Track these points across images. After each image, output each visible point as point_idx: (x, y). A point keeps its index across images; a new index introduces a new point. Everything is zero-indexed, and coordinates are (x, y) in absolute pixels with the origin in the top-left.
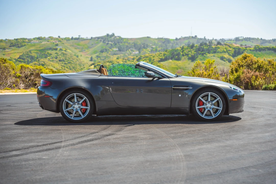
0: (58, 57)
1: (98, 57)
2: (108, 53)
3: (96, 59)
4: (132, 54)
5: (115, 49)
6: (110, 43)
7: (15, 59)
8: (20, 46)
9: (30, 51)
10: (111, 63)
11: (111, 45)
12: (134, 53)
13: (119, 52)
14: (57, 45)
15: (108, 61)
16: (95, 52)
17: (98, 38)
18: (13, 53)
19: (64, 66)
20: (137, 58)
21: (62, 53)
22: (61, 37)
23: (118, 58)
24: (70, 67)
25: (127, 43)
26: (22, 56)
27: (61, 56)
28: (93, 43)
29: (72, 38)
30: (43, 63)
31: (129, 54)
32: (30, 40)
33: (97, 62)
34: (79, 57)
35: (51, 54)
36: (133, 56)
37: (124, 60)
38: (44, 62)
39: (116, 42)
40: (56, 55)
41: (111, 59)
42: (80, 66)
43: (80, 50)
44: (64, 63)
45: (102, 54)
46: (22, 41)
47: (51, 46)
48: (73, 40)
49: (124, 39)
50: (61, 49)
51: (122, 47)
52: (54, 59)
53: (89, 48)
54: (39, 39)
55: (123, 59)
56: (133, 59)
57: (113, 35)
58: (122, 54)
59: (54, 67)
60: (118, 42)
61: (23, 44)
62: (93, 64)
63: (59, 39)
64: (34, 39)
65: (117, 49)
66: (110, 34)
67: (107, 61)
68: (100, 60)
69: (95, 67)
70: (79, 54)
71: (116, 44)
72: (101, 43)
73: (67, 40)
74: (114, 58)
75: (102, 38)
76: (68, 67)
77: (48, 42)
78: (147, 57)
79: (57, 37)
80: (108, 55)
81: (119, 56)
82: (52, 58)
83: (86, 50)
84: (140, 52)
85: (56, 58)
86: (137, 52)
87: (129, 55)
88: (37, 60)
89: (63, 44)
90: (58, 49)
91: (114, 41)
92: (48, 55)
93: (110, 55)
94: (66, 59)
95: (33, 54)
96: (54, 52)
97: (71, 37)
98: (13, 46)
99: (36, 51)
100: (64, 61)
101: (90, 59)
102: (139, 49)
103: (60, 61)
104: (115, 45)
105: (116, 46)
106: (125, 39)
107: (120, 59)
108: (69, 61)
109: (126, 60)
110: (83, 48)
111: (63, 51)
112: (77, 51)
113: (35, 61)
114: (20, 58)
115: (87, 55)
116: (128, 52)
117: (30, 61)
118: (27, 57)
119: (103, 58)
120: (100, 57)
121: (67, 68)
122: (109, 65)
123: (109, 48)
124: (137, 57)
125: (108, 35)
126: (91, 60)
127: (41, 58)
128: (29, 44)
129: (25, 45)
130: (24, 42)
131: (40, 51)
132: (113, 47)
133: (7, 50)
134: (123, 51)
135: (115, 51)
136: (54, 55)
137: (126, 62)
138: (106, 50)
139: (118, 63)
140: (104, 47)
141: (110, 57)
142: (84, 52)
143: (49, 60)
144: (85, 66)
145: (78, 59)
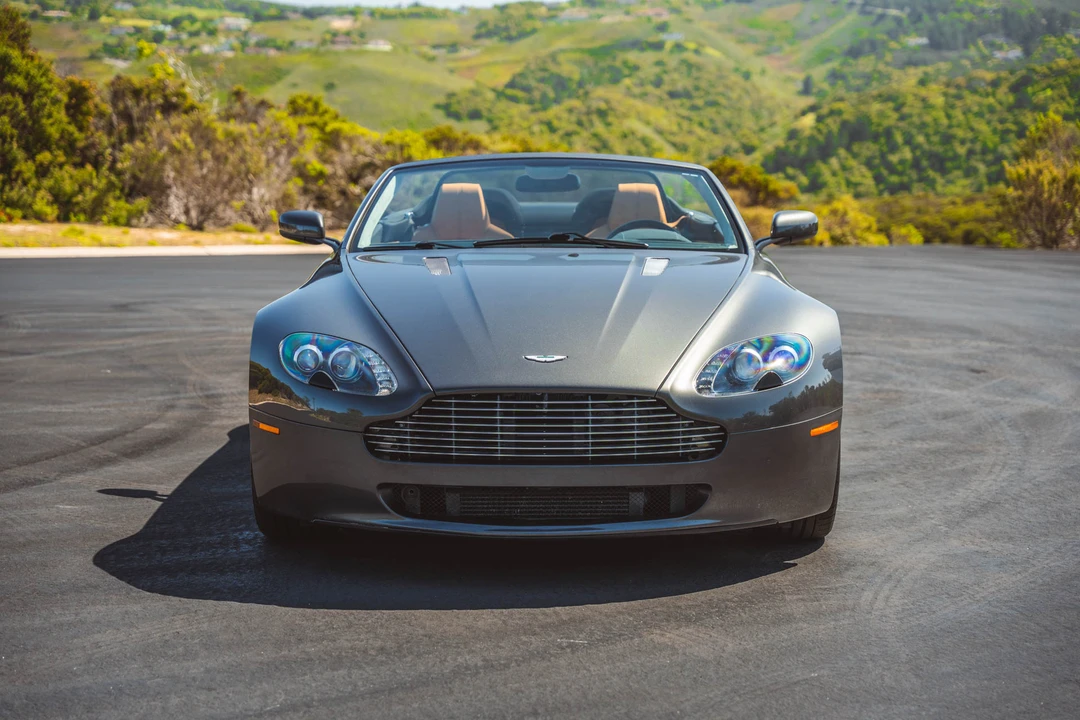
0: (666, 78)
1: (834, 76)
2: (880, 57)
3: (825, 86)
4: (990, 63)
5: (915, 41)
6: (893, 12)
7: (494, 90)
8: (514, 33)
9: (553, 57)
10: (891, 105)
11: (898, 20)
12: (999, 55)
13: (929, 55)
14: (662, 28)
15: (880, 96)
16: (825, 56)
18: (488, 65)
19: (689, 119)
20: (1013, 79)
21: (684, 62)
23: (922, 83)
24: (712, 121)
25: (972, 10)
26: (521, 75)
27: (676, 76)
28: (816, 16)
30: (603, 106)
31: (977, 59)
32: (555, 9)
33: (829, 99)
34: (756, 78)
35: (636, 68)
36: (998, 67)
37: (952, 91)
38: (607, 102)
39: (920, 9)
40: (657, 70)
41: (895, 85)
42: (757, 115)
43: (760, 47)
44: (687, 103)
45: (851, 61)
46: (523, 11)
47: (639, 33)
48: (733, 6)
50: (679, 47)
51: (946, 29)
52: (650, 88)
53: (798, 36)
54: (591, 1)
55: (948, 85)
56: (995, 84)
58: (945, 60)
59: (648, 123)
60: (931, 11)
61: (528, 25)
62: (813, 109)
63: (674, 4)
64: (572, 3)
65: (924, 41)
67: (875, 92)
68: (842, 92)
69: (820, 119)
70: (756, 64)
71: (919, 18)
72: (854, 17)
73: (706, 6)
74: (907, 82)
76: (707, 124)
77: (627, 13)
78: (1061, 73)
80: (881, 67)
81: (930, 69)
82: (642, 84)
83: (787, 48)
84: (1027, 52)
85: (658, 83)
86: (1015, 53)
87: (975, 65)
88: (581, 92)
89: (689, 21)
90: (668, 45)
91: (910, 2)
92: (626, 71)
93: (890, 69)
94: (697, 88)
95: (569, 69)
96: (650, 56)
98: (489, 34)
99: (577, 56)
100: (687, 95)
101: (800, 86)
102: (1026, 41)
103: (673, 95)
104: (914, 23)
105: (920, 25)
107: (934, 87)
108: (711, 98)
109: (958, 87)
110: (771, 39)
111: (685, 55)
112: (745, 52)
113: (570, 97)
114: (511, 85)
115: (790, 66)
116: (972, 52)
117: (551, 94)
118: (542, 80)
119: (858, 82)
120: (843, 77)
121: (701, 124)
122: (881, 114)
123: (885, 37)
124: (1012, 72)
126: (807, 89)
127: (598, 83)
128: (552, 24)
129: (534, 31)
130: (530, 17)
131: (593, 52)
132: (906, 33)
133: (464, 52)
134: (949, 48)
135: (914, 51)
136: (649, 71)
137: (959, 97)
138: (874, 47)
139: (924, 100)
140: (865, 34)
141: (889, 77)
142: (777, 54)
143: (629, 93)
144: (778, 118)
145: (748, 85)
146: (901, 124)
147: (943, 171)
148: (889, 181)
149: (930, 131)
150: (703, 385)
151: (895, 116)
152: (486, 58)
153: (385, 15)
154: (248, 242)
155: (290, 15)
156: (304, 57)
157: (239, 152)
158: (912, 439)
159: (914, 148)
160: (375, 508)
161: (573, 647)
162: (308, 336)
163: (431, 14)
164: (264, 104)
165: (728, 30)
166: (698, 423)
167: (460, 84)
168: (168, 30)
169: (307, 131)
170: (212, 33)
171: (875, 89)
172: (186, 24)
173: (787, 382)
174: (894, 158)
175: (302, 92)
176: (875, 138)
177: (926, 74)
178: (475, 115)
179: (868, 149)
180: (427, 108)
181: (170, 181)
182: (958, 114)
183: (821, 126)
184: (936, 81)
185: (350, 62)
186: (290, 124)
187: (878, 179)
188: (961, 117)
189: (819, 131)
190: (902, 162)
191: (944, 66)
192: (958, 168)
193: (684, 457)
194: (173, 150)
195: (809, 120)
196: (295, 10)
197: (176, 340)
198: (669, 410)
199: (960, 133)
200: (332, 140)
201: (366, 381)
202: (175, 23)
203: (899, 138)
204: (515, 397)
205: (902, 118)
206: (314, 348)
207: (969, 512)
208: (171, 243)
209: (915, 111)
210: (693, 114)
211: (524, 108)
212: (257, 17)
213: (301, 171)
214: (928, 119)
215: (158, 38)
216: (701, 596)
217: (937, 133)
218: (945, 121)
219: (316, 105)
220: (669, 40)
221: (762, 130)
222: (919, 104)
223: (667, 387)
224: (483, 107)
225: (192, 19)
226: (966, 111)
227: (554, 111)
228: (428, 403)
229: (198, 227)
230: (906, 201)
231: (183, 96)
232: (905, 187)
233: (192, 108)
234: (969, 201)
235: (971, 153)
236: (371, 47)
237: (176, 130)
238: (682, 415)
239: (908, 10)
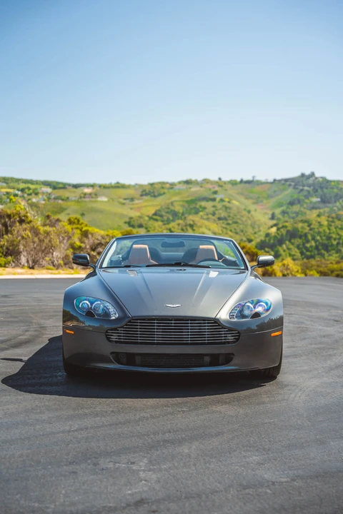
0: (217, 212)
1: (284, 213)
2: (302, 206)
3: (280, 216)
5: (315, 199)
6: (306, 188)
7: (148, 216)
8: (156, 194)
9: (172, 203)
10: (306, 224)
11: (309, 192)
13: (321, 205)
14: (215, 193)
15: (302, 220)
16: (280, 205)
17: (286, 180)
18: (145, 206)
19: (226, 228)
21: (223, 206)
23: (319, 216)
24: (235, 229)
25: (337, 188)
26: (159, 210)
27: (221, 211)
28: (276, 189)
29: (241, 181)
30: (192, 223)
31: (340, 207)
32: (172, 185)
33: (281, 221)
34: (253, 213)
35: (205, 208)
37: (330, 219)
38: (193, 221)
39: (317, 187)
40: (213, 209)
41: (308, 217)
42: (253, 228)
43: (255, 201)
44: (225, 222)
45: (290, 206)
46: (160, 186)
47: (206, 194)
48: (243, 185)
49: (331, 181)
50: (222, 200)
51: (328, 195)
52: (210, 216)
53: (269, 197)
54: (188, 182)
55: (328, 217)
57: (313, 174)
58: (328, 207)
59: (209, 230)
60: (321, 188)
61: (162, 191)
62: (275, 225)
63: (220, 183)
64: (180, 183)
65: (319, 200)
67: (300, 219)
68: (287, 219)
69: (278, 229)
70: (252, 207)
71: (317, 191)
72: (290, 190)
73: (233, 185)
74: (312, 215)
75: (292, 180)
76: (233, 230)
77: (201, 187)
80: (302, 209)
81: (321, 211)
82: (207, 215)
83: (265, 201)
85: (214, 214)
87: (339, 209)
88: (183, 217)
89: (226, 190)
90: (218, 199)
91: (313, 184)
92: (201, 210)
93: (306, 210)
94: (229, 216)
95: (178, 208)
96: (211, 204)
97: (239, 180)
98: (146, 195)
99: (181, 203)
100: (225, 219)
101: (270, 216)
103: (220, 219)
104: (315, 192)
105: (317, 193)
106: (334, 181)
107: (323, 217)
108: (235, 220)
109: (333, 218)
110: (259, 197)
111: (224, 203)
112: (248, 202)
113: (178, 219)
114: (155, 214)
115: (266, 208)
116: (338, 204)
117: (171, 218)
118: (168, 212)
119: (293, 215)
120: (287, 213)
121: (231, 231)
122: (302, 228)
123: (303, 198)
125: (303, 175)
126: (273, 217)
127: (190, 214)
128: (171, 191)
129: (164, 193)
130: (163, 188)
131: (187, 202)
132: (312, 196)
133: (136, 202)
134: (329, 202)
135: (315, 203)
136: (210, 209)
137: (333, 222)
138: (299, 201)
139: (319, 222)
140: (296, 196)
141: (305, 213)
142: (261, 204)
143: (202, 218)
144: (261, 228)
145: (249, 215)
146: (311, 232)
147: (328, 251)
148: (306, 254)
149: (322, 235)
150: (231, 316)
151: (308, 228)
152: (146, 204)
153: (105, 187)
154: (52, 273)
155: (67, 186)
156: (73, 203)
157: (48, 238)
158: (311, 344)
159: (316, 241)
160: (109, 361)
161: (183, 412)
162: (85, 298)
163: (123, 186)
164: (58, 220)
165: (242, 194)
166: (229, 330)
167: (134, 214)
168: (19, 193)
169: (75, 231)
170: (37, 194)
171: (300, 218)
172: (26, 191)
173: (262, 316)
174: (308, 245)
175: (73, 216)
176: (300, 237)
177: (320, 212)
178: (140, 226)
179: (298, 241)
180: (121, 223)
181: (22, 250)
182: (333, 229)
183: (279, 232)
184: (324, 215)
185: (91, 205)
186: (69, 228)
187: (302, 253)
188: (334, 230)
189: (278, 234)
190: (311, 247)
191: (327, 210)
192: (334, 249)
193: (225, 343)
194: (23, 237)
195: (274, 229)
196: (69, 185)
197: (27, 308)
198: (219, 325)
199: (334, 236)
200: (85, 234)
201: (107, 314)
202: (22, 190)
203: (310, 237)
204: (162, 320)
205: (311, 229)
206: (87, 302)
207: (331, 369)
208: (22, 274)
209: (316, 227)
210: (228, 227)
211: (160, 223)
212: (55, 188)
213: (72, 246)
214: (321, 230)
215: (16, 195)
216: (230, 395)
217: (325, 236)
218: (328, 231)
219: (78, 221)
220: (218, 197)
221: (255, 233)
222: (317, 224)
223: (218, 317)
224: (144, 223)
225: (29, 189)
226: (336, 228)
227: (172, 225)
228: (130, 322)
229: (32, 268)
230: (313, 262)
231: (27, 217)
232: (312, 257)
233: (31, 221)
234: (338, 262)
235: (338, 244)
236: (99, 199)
237: (25, 230)
238: (224, 327)
239: (312, 188)
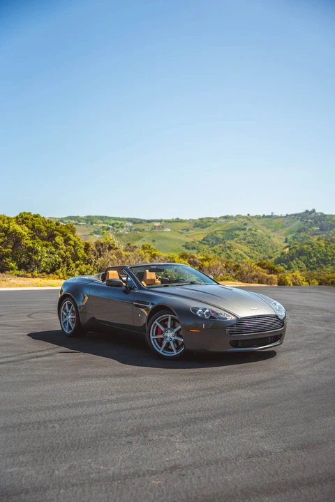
0: (247, 238)
1: (294, 238)
2: (306, 233)
3: (291, 240)
6: (309, 220)
7: (199, 241)
8: (204, 226)
9: (215, 232)
10: (310, 246)
11: (311, 222)
13: (320, 232)
14: (246, 224)
15: (307, 243)
16: (291, 232)
17: (295, 215)
18: (197, 234)
19: (254, 249)
21: (252, 234)
22: (251, 215)
23: (318, 240)
25: (331, 220)
26: (206, 237)
27: (250, 237)
28: (288, 221)
29: (264, 216)
30: (229, 246)
31: (333, 233)
32: (215, 220)
33: (292, 244)
34: (272, 238)
35: (239, 235)
37: (327, 242)
38: (230, 244)
39: (317, 220)
40: (244, 236)
41: (311, 240)
42: (273, 248)
43: (273, 230)
44: (253, 245)
45: (298, 234)
46: (207, 220)
47: (239, 226)
48: (264, 219)
49: (327, 215)
50: (250, 230)
51: (325, 225)
52: (242, 241)
53: (283, 227)
54: (226, 217)
55: (326, 240)
57: (314, 211)
59: (242, 250)
60: (320, 220)
61: (208, 224)
62: (288, 247)
63: (249, 218)
64: (220, 218)
65: (318, 228)
66: (310, 210)
68: (296, 242)
69: (290, 250)
70: (272, 234)
71: (317, 222)
72: (298, 222)
73: (258, 219)
74: (314, 239)
75: (300, 215)
76: (259, 250)
77: (236, 220)
79: (246, 215)
80: (307, 235)
82: (240, 240)
83: (281, 230)
85: (245, 239)
87: (333, 235)
88: (223, 242)
89: (253, 222)
90: (247, 229)
91: (314, 218)
92: (236, 236)
93: (309, 236)
94: (255, 241)
95: (220, 236)
96: (243, 232)
97: (262, 215)
98: (197, 226)
99: (222, 232)
100: (253, 243)
101: (284, 240)
103: (249, 243)
104: (315, 224)
105: (317, 224)
106: (329, 215)
107: (322, 241)
108: (259, 243)
110: (276, 228)
111: (252, 232)
112: (269, 231)
113: (220, 243)
114: (204, 240)
115: (282, 235)
116: (332, 231)
117: (215, 243)
118: (212, 239)
119: (301, 239)
120: (296, 238)
121: (257, 251)
122: (307, 248)
123: (308, 227)
125: (307, 211)
126: (286, 241)
127: (228, 240)
128: (215, 223)
129: (210, 225)
130: (209, 221)
131: (226, 231)
132: (314, 226)
133: (190, 231)
134: (326, 230)
135: (316, 231)
136: (242, 236)
137: (329, 244)
138: (305, 230)
139: (319, 244)
140: (302, 226)
141: (309, 238)
142: (278, 232)
143: (236, 242)
144: (279, 249)
145: (270, 240)
146: (314, 251)
147: (325, 264)
148: (310, 267)
149: (321, 253)
151: (311, 249)
153: (169, 222)
155: (143, 222)
156: (147, 233)
157: (128, 260)
159: (317, 258)
163: (182, 221)
164: (135, 247)
165: (264, 225)
167: (190, 240)
168: (111, 227)
169: (147, 254)
170: (122, 227)
171: (305, 241)
172: (116, 225)
174: (311, 260)
175: (146, 243)
176: (306, 255)
177: (319, 237)
178: (194, 248)
179: (304, 258)
180: (180, 247)
182: (329, 248)
184: (322, 239)
185: (159, 234)
186: (142, 252)
187: (307, 266)
189: (290, 253)
190: (314, 261)
191: (324, 235)
192: (329, 263)
194: (111, 260)
196: (145, 221)
199: (330, 254)
203: (312, 255)
205: (313, 249)
209: (317, 248)
211: (208, 246)
212: (134, 223)
214: (320, 250)
217: (323, 254)
218: (325, 250)
219: (150, 247)
220: (247, 227)
221: (274, 252)
222: (318, 246)
224: (196, 246)
226: (331, 248)
230: (315, 272)
231: (114, 245)
232: (315, 269)
233: (116, 248)
236: (165, 230)
239: (314, 220)
